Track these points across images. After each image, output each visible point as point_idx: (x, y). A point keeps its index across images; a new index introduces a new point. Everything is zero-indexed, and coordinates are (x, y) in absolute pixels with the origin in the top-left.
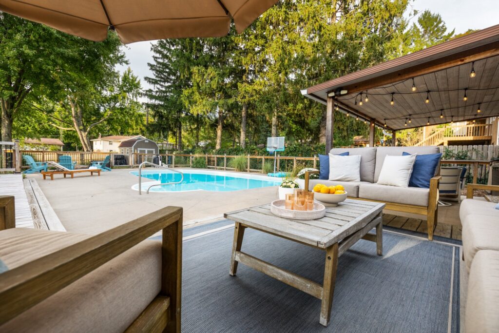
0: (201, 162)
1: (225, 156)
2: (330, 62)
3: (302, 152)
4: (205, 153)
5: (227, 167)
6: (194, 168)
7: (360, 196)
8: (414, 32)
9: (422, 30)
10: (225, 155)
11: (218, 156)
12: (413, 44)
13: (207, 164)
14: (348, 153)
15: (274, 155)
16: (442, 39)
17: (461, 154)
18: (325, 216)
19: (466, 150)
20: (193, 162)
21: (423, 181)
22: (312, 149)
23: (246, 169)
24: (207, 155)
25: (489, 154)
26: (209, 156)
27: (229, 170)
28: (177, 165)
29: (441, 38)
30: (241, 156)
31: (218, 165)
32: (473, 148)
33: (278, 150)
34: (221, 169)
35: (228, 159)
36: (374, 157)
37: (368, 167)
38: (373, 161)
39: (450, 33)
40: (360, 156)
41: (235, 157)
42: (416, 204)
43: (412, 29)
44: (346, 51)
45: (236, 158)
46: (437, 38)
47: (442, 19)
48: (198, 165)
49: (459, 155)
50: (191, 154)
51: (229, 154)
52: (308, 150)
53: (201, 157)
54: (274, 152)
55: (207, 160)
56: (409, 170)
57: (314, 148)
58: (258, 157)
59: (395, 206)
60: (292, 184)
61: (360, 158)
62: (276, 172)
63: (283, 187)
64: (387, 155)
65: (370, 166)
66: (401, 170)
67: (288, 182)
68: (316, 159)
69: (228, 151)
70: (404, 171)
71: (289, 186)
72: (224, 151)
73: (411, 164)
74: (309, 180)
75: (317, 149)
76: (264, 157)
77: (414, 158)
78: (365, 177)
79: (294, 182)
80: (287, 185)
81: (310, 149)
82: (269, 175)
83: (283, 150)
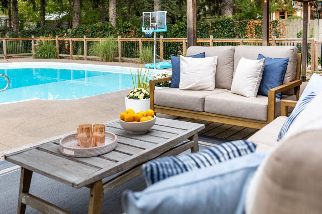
0: (48, 49)
1: (85, 39)
4: (54, 36)
5: (88, 55)
6: (38, 58)
7: (205, 110)
10: (85, 37)
11: (74, 39)
13: (58, 51)
14: (204, 53)
15: (153, 36)
18: (114, 150)
20: (36, 50)
22: (211, 25)
23: (117, 58)
24: (57, 37)
26: (60, 39)
27: (92, 60)
28: (10, 55)
30: (109, 38)
31: (75, 53)
33: (158, 30)
34: (80, 59)
35: (90, 44)
36: (232, 59)
37: (225, 71)
38: (231, 64)
40: (217, 57)
41: (100, 40)
42: (256, 118)
45: (102, 42)
48: (44, 53)
50: (33, 37)
51: (91, 37)
52: (204, 27)
53: (48, 42)
54: (153, 33)
55: (57, 46)
56: (256, 77)
58: (133, 40)
59: (239, 121)
60: (140, 94)
61: (217, 60)
62: (156, 62)
63: (129, 98)
64: (243, 57)
65: (227, 70)
66: (249, 78)
67: (136, 92)
68: (212, 40)
69: (90, 31)
70: (251, 79)
71: (137, 96)
72: (84, 31)
73: (259, 70)
74: (154, 91)
75: (217, 25)
76: (141, 39)
77: (262, 64)
78: (222, 83)
79: (143, 92)
80: (134, 96)
81: (207, 25)
82: (147, 66)
83: (165, 30)
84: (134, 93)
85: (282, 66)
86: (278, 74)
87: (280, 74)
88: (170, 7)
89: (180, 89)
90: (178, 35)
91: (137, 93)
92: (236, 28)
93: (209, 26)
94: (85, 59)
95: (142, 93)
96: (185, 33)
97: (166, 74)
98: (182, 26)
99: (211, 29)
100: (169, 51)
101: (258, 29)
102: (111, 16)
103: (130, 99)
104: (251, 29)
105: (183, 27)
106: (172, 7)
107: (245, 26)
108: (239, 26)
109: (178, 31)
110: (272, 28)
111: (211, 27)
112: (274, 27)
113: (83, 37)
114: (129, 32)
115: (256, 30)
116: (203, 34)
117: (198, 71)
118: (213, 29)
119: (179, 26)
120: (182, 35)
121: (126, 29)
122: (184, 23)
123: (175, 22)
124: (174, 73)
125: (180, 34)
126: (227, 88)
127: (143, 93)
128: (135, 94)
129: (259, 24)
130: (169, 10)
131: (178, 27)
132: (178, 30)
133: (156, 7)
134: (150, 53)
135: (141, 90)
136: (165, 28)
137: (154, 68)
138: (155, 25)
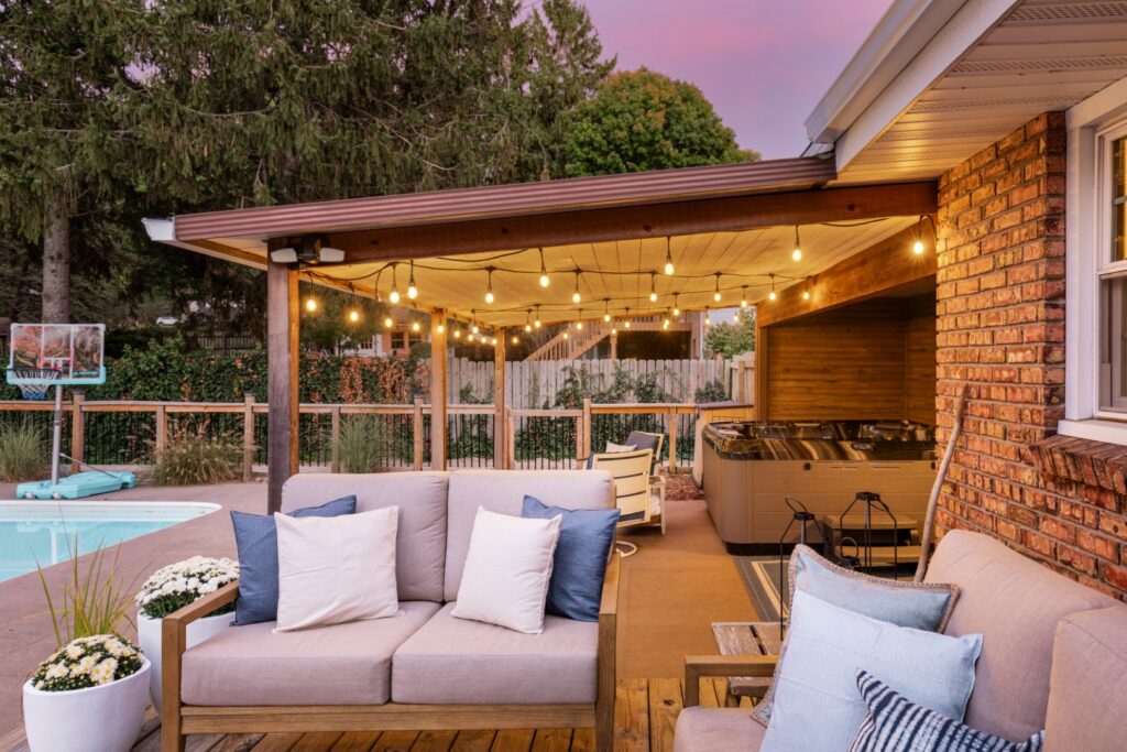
2: (295, 71)
3: (195, 374)
7: (396, 696)
8: (536, 33)
9: (553, 33)
12: (536, 64)
14: (353, 498)
16: (594, 71)
17: (644, 382)
19: (653, 370)
21: (580, 599)
22: (239, 365)
25: (692, 382)
29: (593, 68)
32: (665, 367)
33: (70, 381)
37: (424, 547)
38: (439, 525)
39: (609, 61)
40: (396, 509)
43: (531, 23)
44: (351, 42)
46: (585, 66)
47: (593, 22)
49: (641, 383)
52: (221, 369)
54: (53, 388)
56: (542, 570)
57: (244, 361)
60: (99, 661)
61: (397, 516)
62: (62, 475)
63: (46, 688)
64: (480, 508)
65: (429, 545)
66: (521, 573)
67: (81, 657)
68: (252, 407)
70: (527, 578)
71: (86, 676)
73: (547, 550)
74: (184, 656)
75: (257, 365)
77: (555, 531)
78: (413, 584)
79: (111, 651)
80: (72, 675)
81: (229, 364)
82: (23, 493)
83: (100, 380)
84: (70, 662)
85: (603, 532)
86: (595, 555)
87: (599, 554)
88: (81, 300)
89: (283, 628)
90: (132, 388)
91: (84, 661)
92: (312, 375)
93: (235, 366)
95: (106, 655)
96: (156, 384)
97: (203, 569)
98: (147, 365)
99: (242, 375)
100: (100, 435)
101: (371, 377)
103: (50, 693)
104: (352, 379)
105: (153, 366)
106: (91, 303)
107: (338, 370)
108: (321, 370)
109: (134, 378)
110: (403, 377)
111: (242, 370)
112: (408, 375)
115: (364, 380)
116: (215, 389)
117: (346, 559)
118: (248, 375)
119: (137, 364)
120: (148, 388)
122: (155, 357)
123: (124, 353)
124: (249, 574)
125: (139, 386)
126: (431, 597)
127: (111, 656)
128: (73, 666)
129: (372, 366)
130: (80, 310)
131: (135, 367)
132: (134, 375)
133: (50, 304)
134: (30, 446)
135: (101, 647)
136: (98, 376)
137: (52, 498)
138: (60, 365)
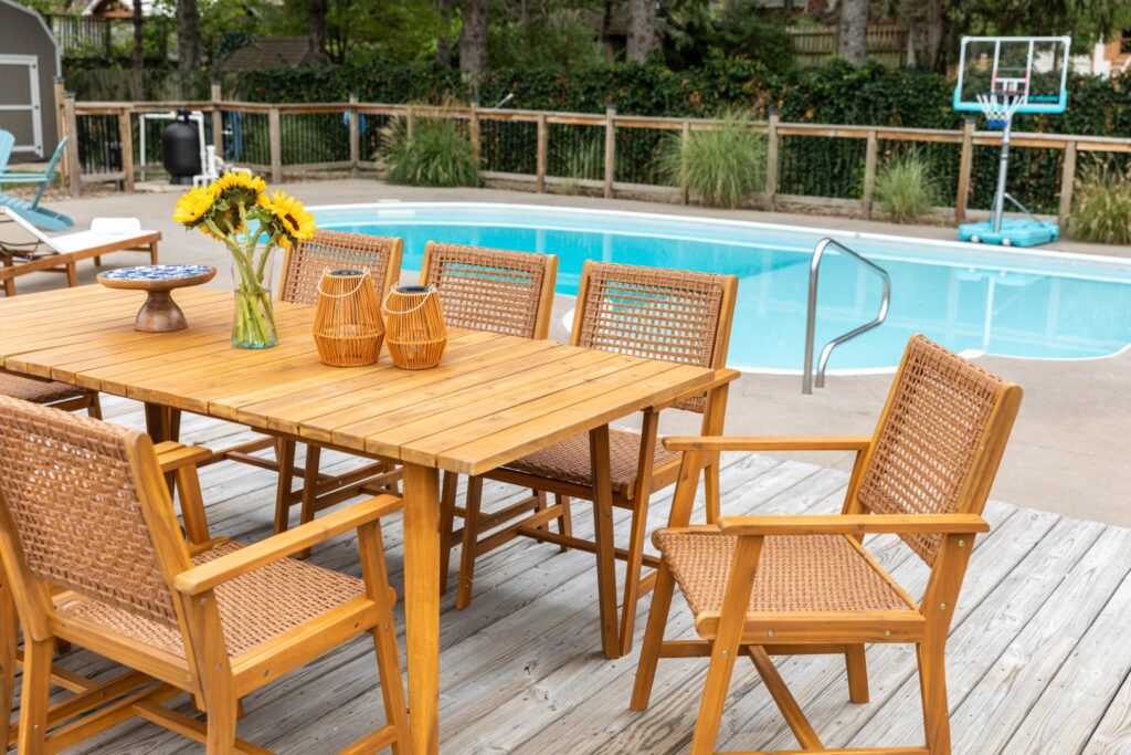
1: (610, 120)
4: (462, 102)
5: (623, 181)
13: (476, 158)
24: (475, 107)
26: (491, 113)
31: (557, 168)
41: (685, 125)
48: (434, 167)
55: (476, 141)
69: (573, 84)
72: (546, 83)
76: (877, 132)
82: (969, 234)
83: (1060, 107)
93: (1112, 89)
94: (606, 192)
102: (639, 27)
111: (1120, 94)
113: (604, 113)
114: (748, 96)
121: (738, 85)
136: (1057, 102)
137: (1000, 244)
138: (1014, 88)
